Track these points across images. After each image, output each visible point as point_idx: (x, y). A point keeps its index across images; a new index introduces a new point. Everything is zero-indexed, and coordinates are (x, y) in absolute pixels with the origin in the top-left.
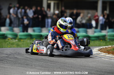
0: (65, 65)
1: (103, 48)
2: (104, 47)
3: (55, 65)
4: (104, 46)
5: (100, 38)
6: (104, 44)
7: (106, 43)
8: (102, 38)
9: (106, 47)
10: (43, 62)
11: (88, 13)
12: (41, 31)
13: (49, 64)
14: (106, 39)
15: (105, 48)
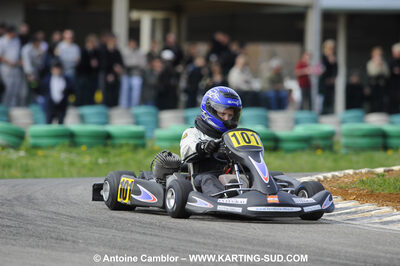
0: (191, 241)
1: (325, 178)
2: (329, 175)
3: (155, 239)
4: (330, 170)
5: (315, 142)
6: (329, 163)
7: (335, 161)
8: (321, 143)
9: (336, 173)
10: (116, 229)
11: (273, 55)
12: (107, 121)
13: (137, 236)
14: (336, 147)
15: (333, 177)
